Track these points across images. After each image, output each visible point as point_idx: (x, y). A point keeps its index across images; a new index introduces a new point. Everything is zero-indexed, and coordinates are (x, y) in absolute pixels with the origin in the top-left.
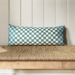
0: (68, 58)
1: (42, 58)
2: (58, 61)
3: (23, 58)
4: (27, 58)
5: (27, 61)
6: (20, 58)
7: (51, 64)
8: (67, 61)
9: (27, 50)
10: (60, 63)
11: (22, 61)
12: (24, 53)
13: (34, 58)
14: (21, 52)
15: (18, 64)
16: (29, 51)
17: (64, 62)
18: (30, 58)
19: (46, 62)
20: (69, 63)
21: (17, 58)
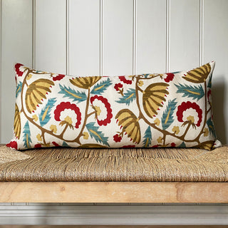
0: (192, 175)
1: (125, 174)
2: (166, 181)
3: (75, 174)
4: (85, 173)
5: (86, 180)
6: (68, 174)
7: (147, 190)
8: (188, 181)
9: (86, 156)
10: (171, 186)
11: (73, 181)
12: (78, 161)
13: (104, 174)
14: (69, 160)
15: (63, 189)
16: (90, 156)
17: (182, 185)
18: (92, 173)
19: (134, 185)
20: (194, 186)
21: (59, 173)
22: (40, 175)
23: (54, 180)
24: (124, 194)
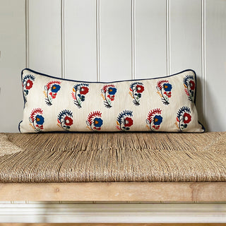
1: (130, 174)
2: (180, 181)
3: (71, 175)
5: (85, 181)
6: (62, 175)
7: (157, 190)
9: (83, 148)
10: (185, 187)
11: (68, 181)
12: (75, 157)
13: (106, 174)
14: (65, 154)
15: (57, 191)
17: (197, 186)
21: (52, 173)
22: (30, 176)
23: (46, 182)
24: (130, 195)
